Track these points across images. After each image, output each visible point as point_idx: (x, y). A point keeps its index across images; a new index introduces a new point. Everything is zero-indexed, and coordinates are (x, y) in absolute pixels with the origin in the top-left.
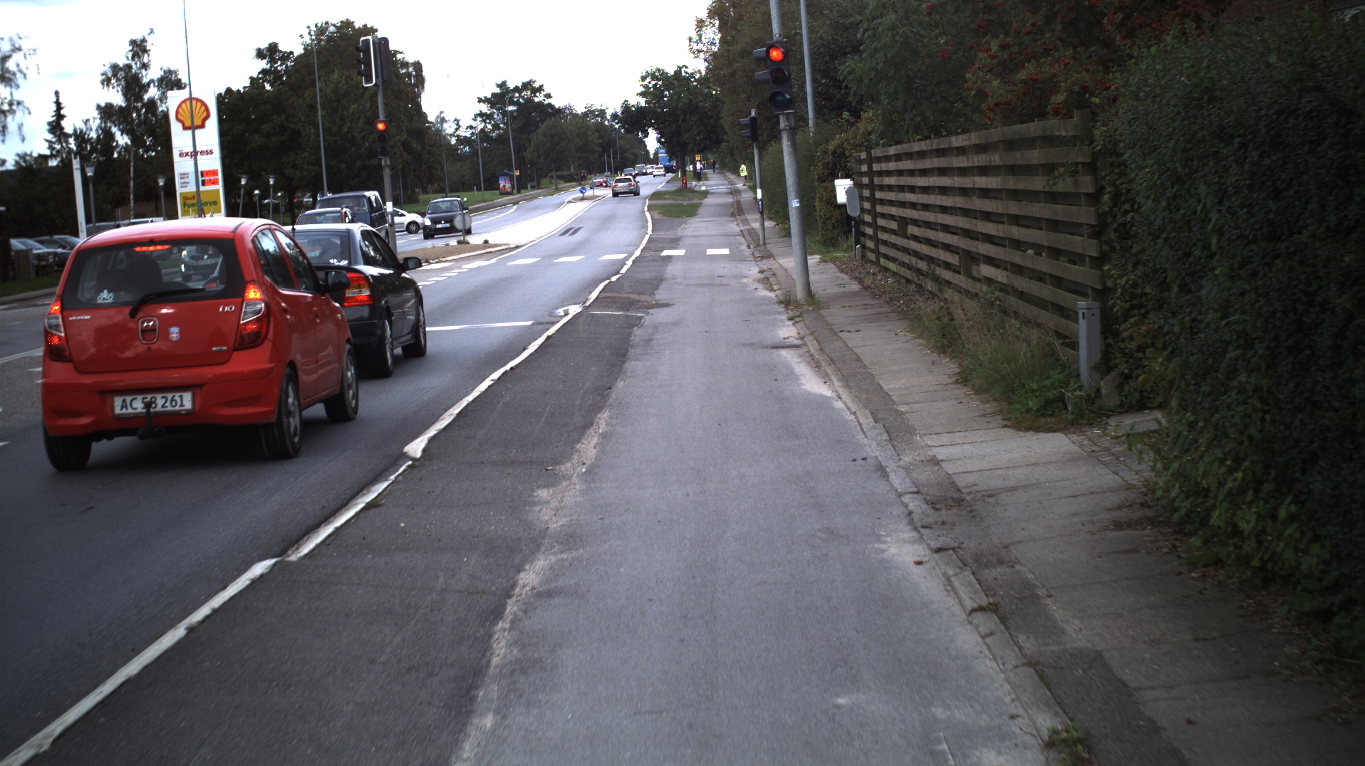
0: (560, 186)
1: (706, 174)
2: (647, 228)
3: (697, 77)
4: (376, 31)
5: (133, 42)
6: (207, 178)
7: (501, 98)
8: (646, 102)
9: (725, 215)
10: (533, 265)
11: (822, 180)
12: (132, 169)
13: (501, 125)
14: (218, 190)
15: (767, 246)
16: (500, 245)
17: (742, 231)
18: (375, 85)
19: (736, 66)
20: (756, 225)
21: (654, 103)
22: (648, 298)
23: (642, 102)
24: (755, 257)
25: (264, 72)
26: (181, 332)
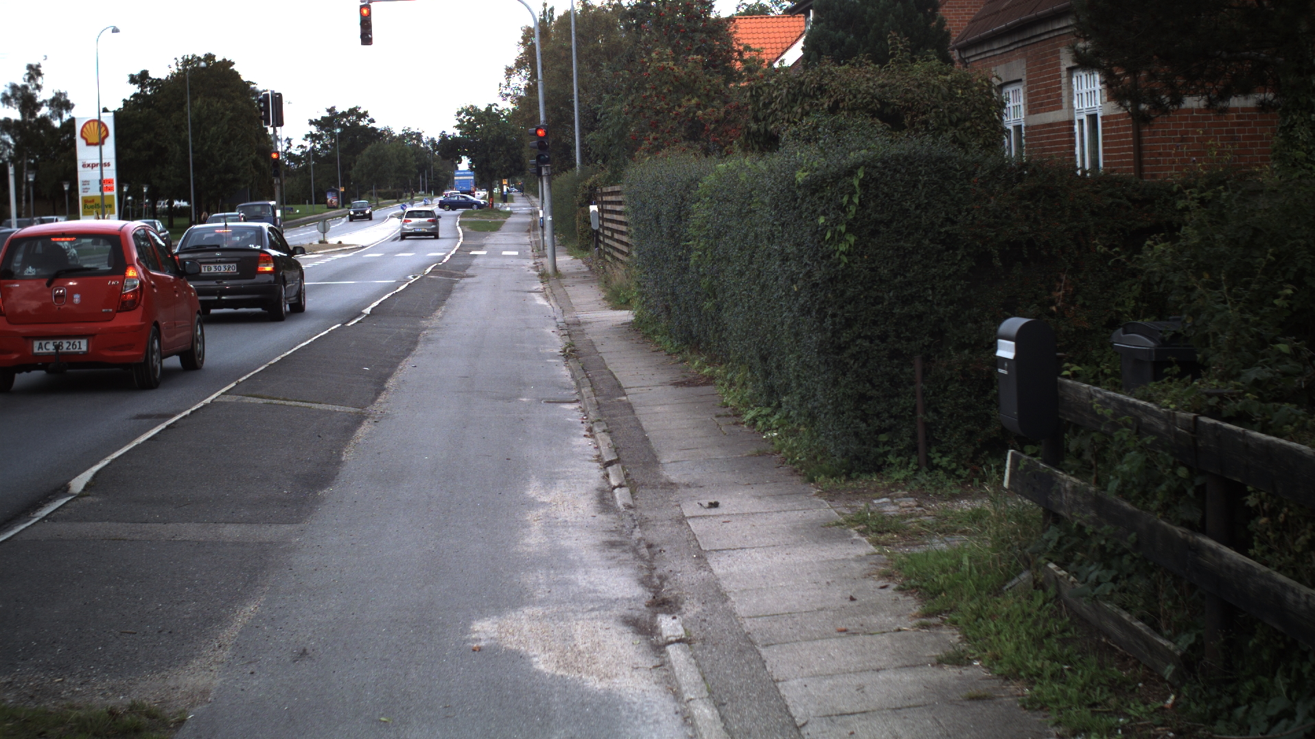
2: (459, 237)
3: (505, 114)
4: (233, 63)
5: (30, 67)
6: (104, 186)
7: (328, 123)
8: (461, 133)
9: (522, 231)
10: (381, 258)
13: (329, 146)
14: (113, 196)
17: (531, 241)
21: (467, 135)
22: (462, 273)
23: (458, 133)
24: (534, 256)
25: (135, 95)
26: (81, 298)
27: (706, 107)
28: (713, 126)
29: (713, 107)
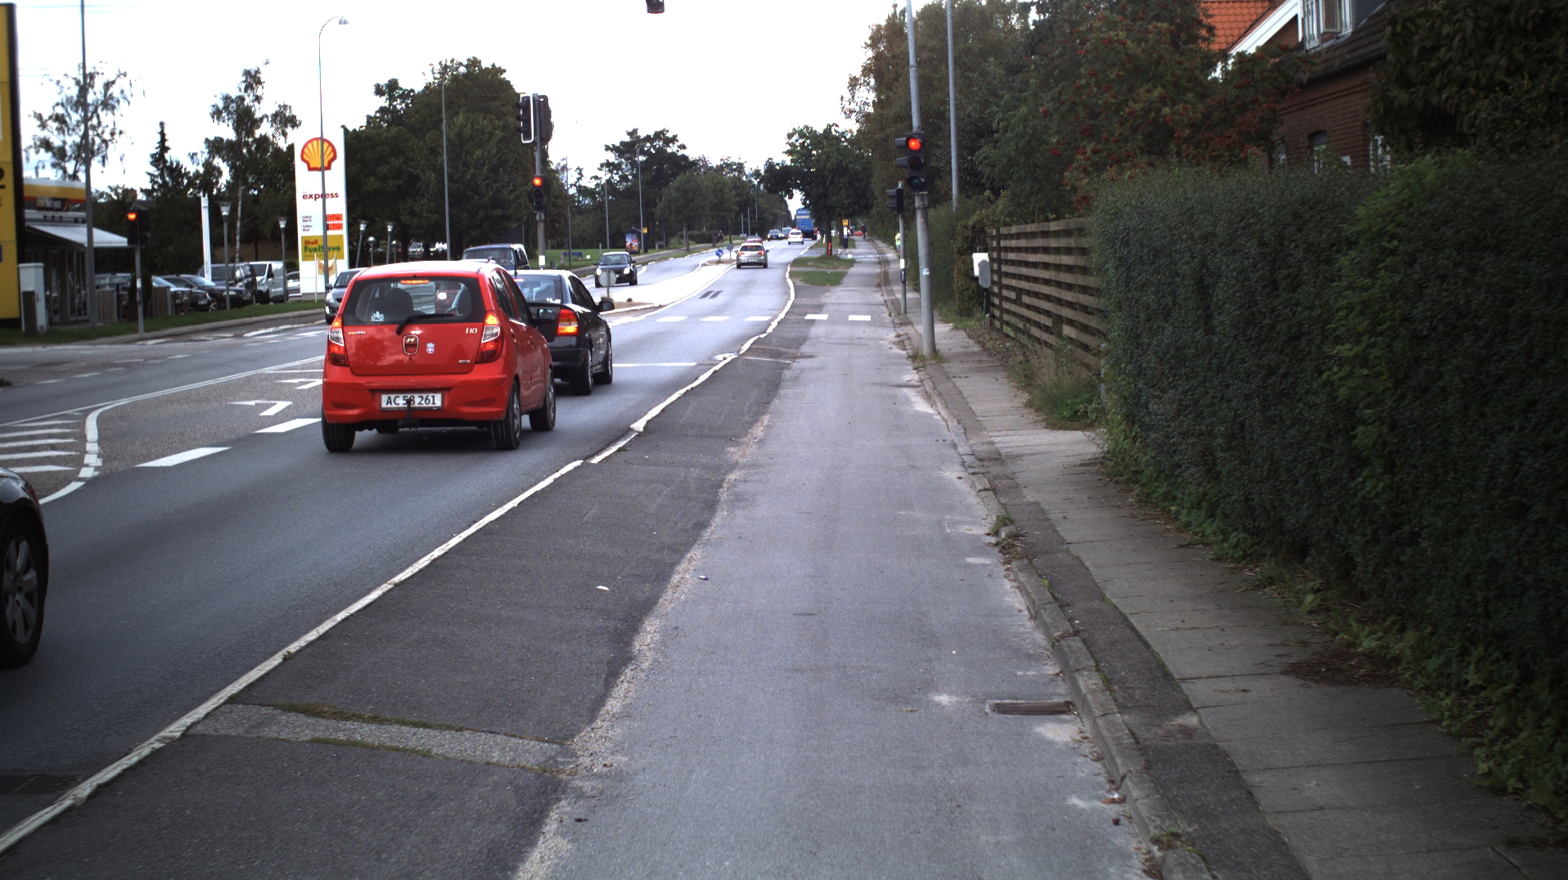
0: (691, 247)
1: (853, 241)
2: (789, 294)
3: (848, 137)
4: (504, 71)
5: (247, 73)
6: (334, 223)
7: (628, 149)
8: (792, 161)
9: (870, 285)
10: (682, 322)
11: (961, 253)
12: (239, 208)
13: (630, 177)
14: (342, 236)
15: (908, 314)
16: (644, 304)
17: (885, 301)
18: (535, 141)
19: (889, 131)
20: (899, 296)
21: (800, 163)
22: (795, 352)
23: (788, 160)
24: (894, 324)
25: (382, 110)
26: (436, 348)
27: (1174, 103)
28: (1187, 132)
29: (1186, 102)
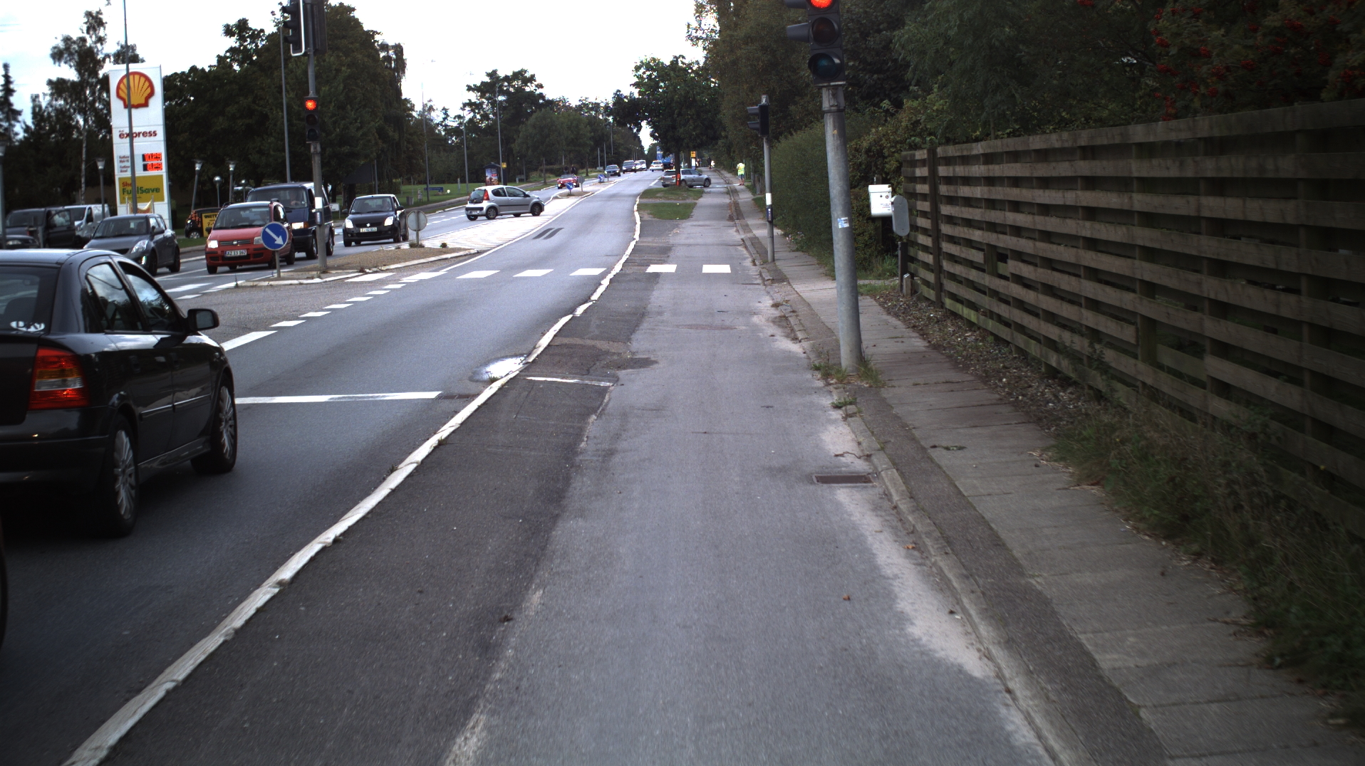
0: (548, 180)
2: (633, 232)
3: (694, 68)
5: (89, 14)
6: (150, 163)
7: (491, 86)
8: (640, 93)
9: (722, 219)
10: (487, 281)
12: (84, 150)
13: (491, 116)
14: (161, 176)
15: (778, 263)
16: (461, 250)
17: (743, 240)
18: (305, 53)
19: (739, 53)
20: (762, 234)
21: (648, 95)
22: (621, 348)
23: (636, 93)
24: (763, 280)
25: (232, 50)
